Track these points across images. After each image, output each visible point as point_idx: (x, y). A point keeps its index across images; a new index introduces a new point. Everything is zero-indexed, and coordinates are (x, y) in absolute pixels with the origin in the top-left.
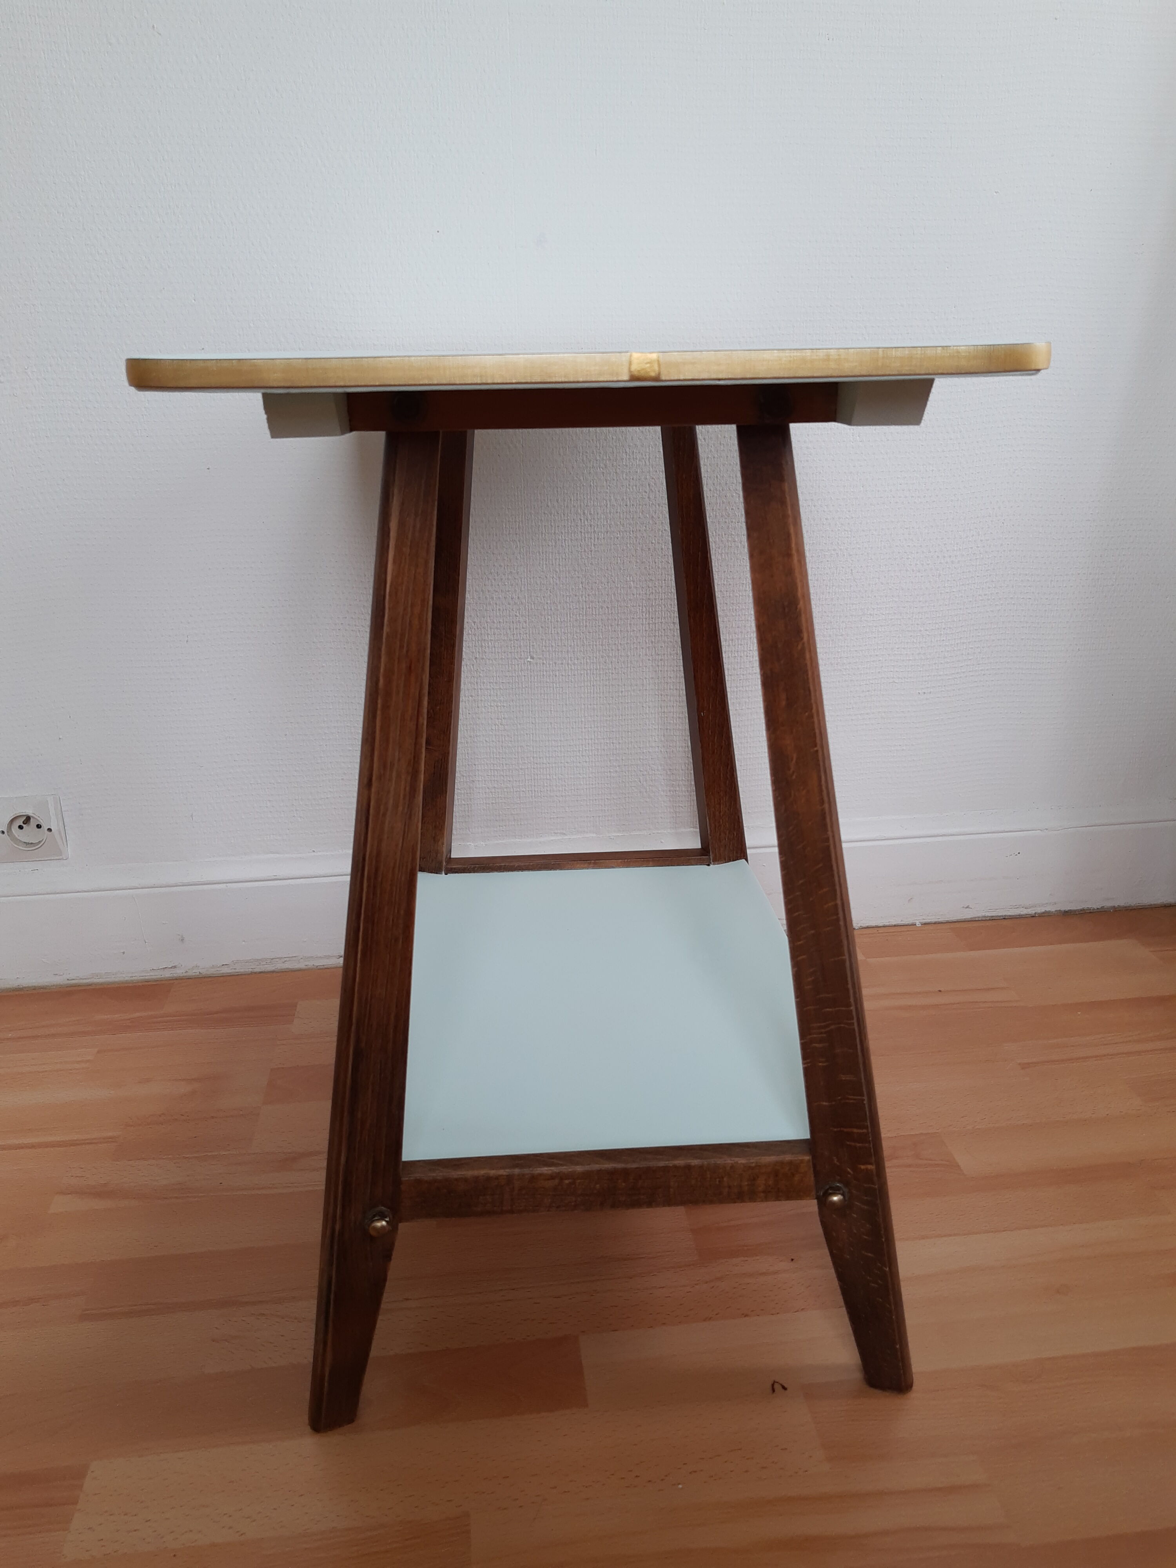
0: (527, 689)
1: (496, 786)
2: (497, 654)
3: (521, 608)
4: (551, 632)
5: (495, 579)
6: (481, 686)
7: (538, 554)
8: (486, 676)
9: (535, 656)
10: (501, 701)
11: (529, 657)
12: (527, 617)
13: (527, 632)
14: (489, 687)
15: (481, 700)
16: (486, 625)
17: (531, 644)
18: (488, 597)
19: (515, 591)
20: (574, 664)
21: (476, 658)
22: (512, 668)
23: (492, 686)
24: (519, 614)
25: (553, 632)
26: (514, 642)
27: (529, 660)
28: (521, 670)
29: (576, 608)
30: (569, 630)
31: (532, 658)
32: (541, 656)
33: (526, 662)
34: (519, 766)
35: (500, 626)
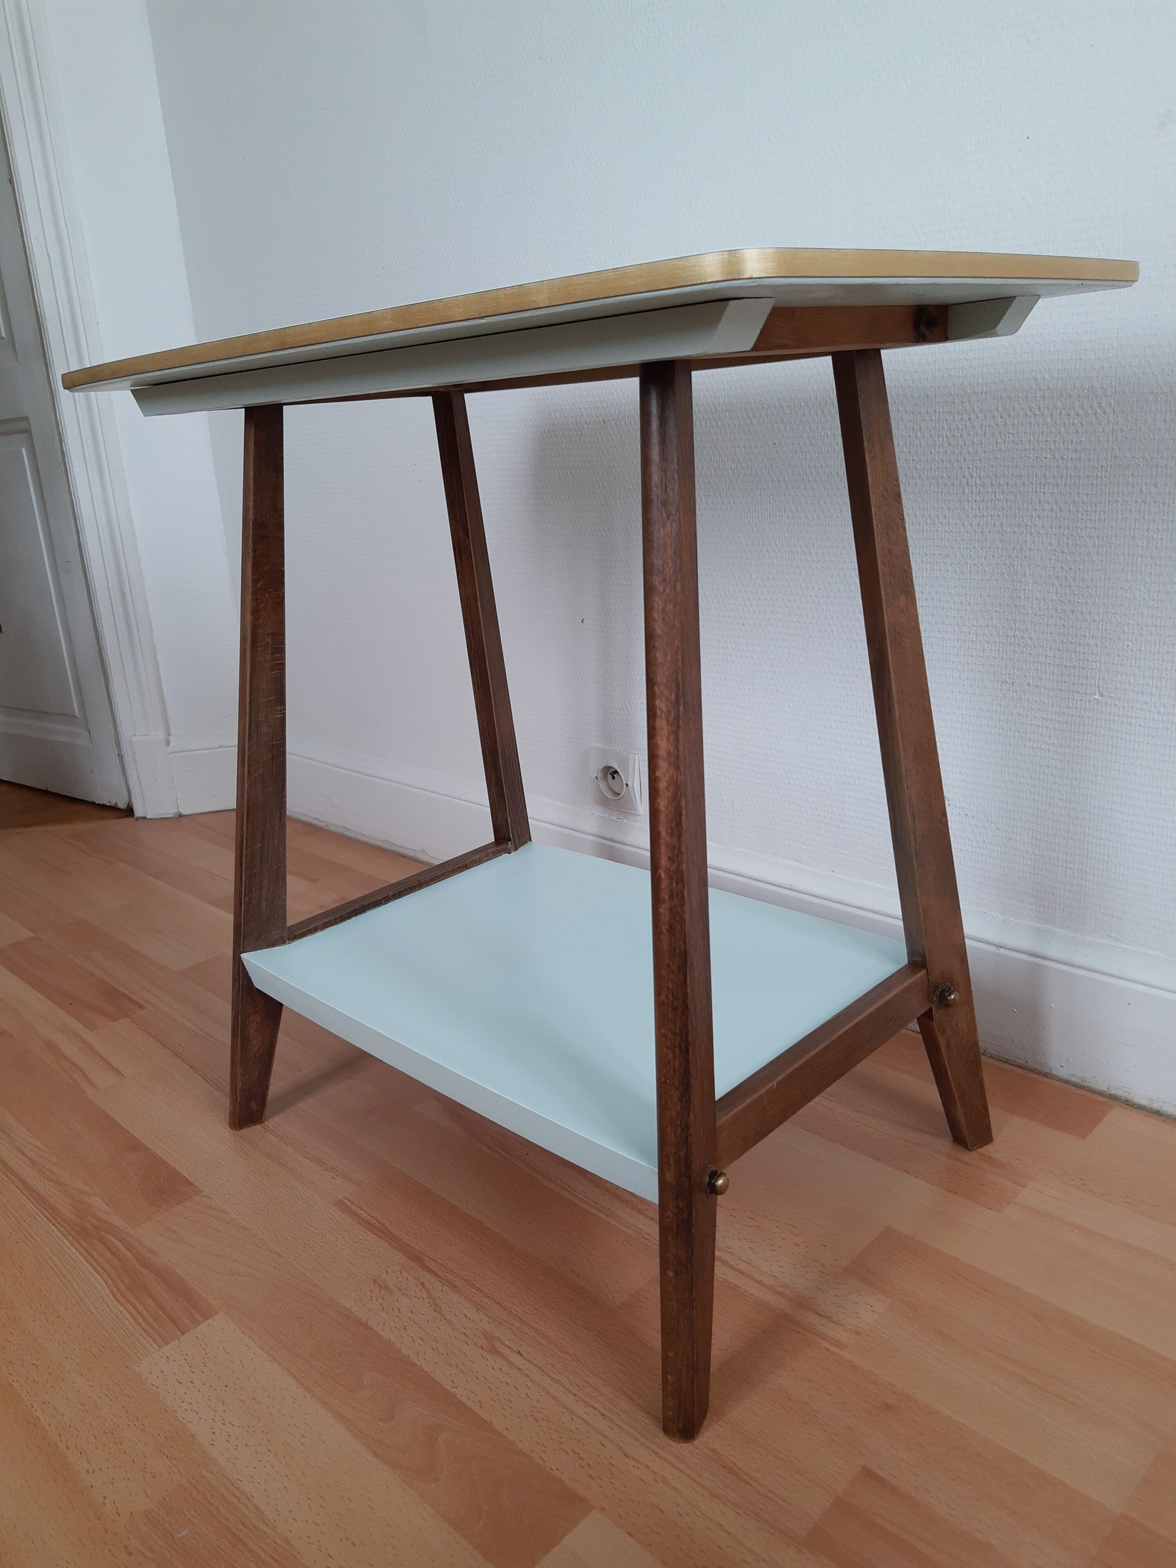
0: (1090, 735)
1: (1037, 852)
2: (1056, 683)
3: (1092, 626)
4: (1131, 663)
5: (1061, 586)
6: (1031, 720)
7: (1121, 556)
8: (1039, 710)
9: (1105, 693)
10: (1054, 744)
11: (1097, 693)
12: (1100, 639)
13: (1098, 659)
14: (1040, 724)
15: (1030, 739)
16: (1045, 643)
17: (1102, 677)
18: (1051, 607)
19: (1086, 604)
20: (1159, 713)
21: (1029, 685)
22: (1073, 704)
23: (1045, 723)
24: (1089, 634)
25: (1133, 664)
26: (1079, 671)
27: (1097, 697)
28: (1085, 709)
29: (1170, 636)
30: (1156, 664)
31: (1101, 695)
32: (1113, 695)
33: (1092, 700)
34: (1069, 835)
35: (1063, 647)
